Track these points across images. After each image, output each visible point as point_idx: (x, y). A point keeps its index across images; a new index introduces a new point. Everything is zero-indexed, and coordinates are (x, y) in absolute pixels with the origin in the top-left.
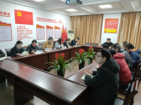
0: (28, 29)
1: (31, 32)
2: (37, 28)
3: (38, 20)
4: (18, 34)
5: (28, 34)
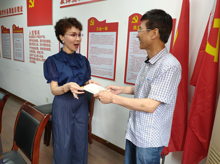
0: (44, 37)
1: (47, 45)
3: (63, 5)
4: (31, 49)
5: (43, 51)
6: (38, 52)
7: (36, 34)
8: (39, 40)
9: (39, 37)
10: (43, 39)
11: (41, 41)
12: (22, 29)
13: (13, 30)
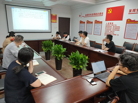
0: (116, 25)
1: (118, 28)
2: (127, 23)
3: (131, 13)
4: (106, 30)
5: (115, 31)
6: (110, 31)
7: (110, 24)
8: (112, 26)
9: (112, 25)
10: (115, 26)
11: (113, 27)
12: (102, 22)
13: (95, 22)
